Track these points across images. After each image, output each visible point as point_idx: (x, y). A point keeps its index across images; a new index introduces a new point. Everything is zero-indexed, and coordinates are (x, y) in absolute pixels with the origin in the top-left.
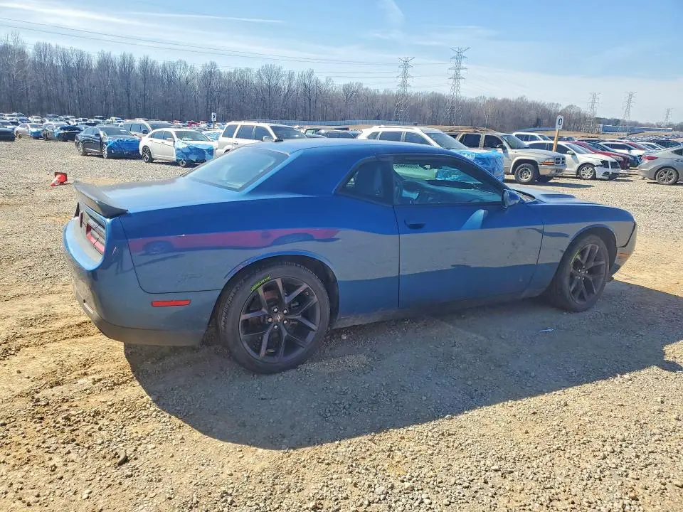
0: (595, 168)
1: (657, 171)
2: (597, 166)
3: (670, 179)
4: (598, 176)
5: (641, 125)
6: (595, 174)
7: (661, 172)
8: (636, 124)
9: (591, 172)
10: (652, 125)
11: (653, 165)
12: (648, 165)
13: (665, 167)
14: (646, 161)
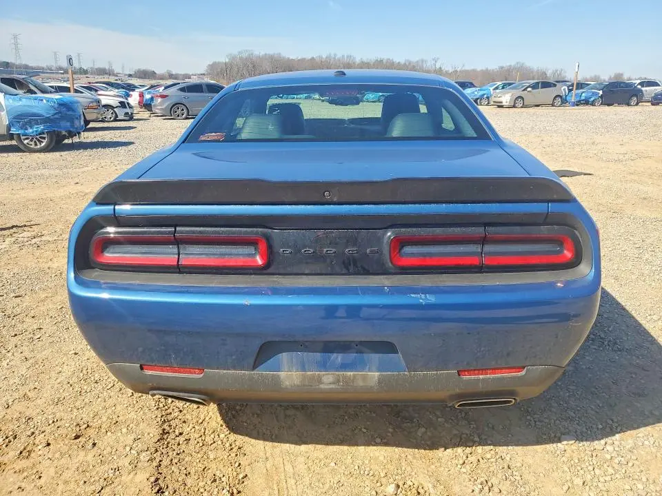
0: (115, 109)
1: (171, 109)
2: (117, 107)
3: (183, 114)
4: (120, 117)
5: (32, 68)
6: (117, 116)
7: (175, 108)
8: (26, 67)
9: (112, 113)
10: (43, 68)
11: (167, 103)
12: (161, 104)
13: (176, 104)
14: (160, 100)
